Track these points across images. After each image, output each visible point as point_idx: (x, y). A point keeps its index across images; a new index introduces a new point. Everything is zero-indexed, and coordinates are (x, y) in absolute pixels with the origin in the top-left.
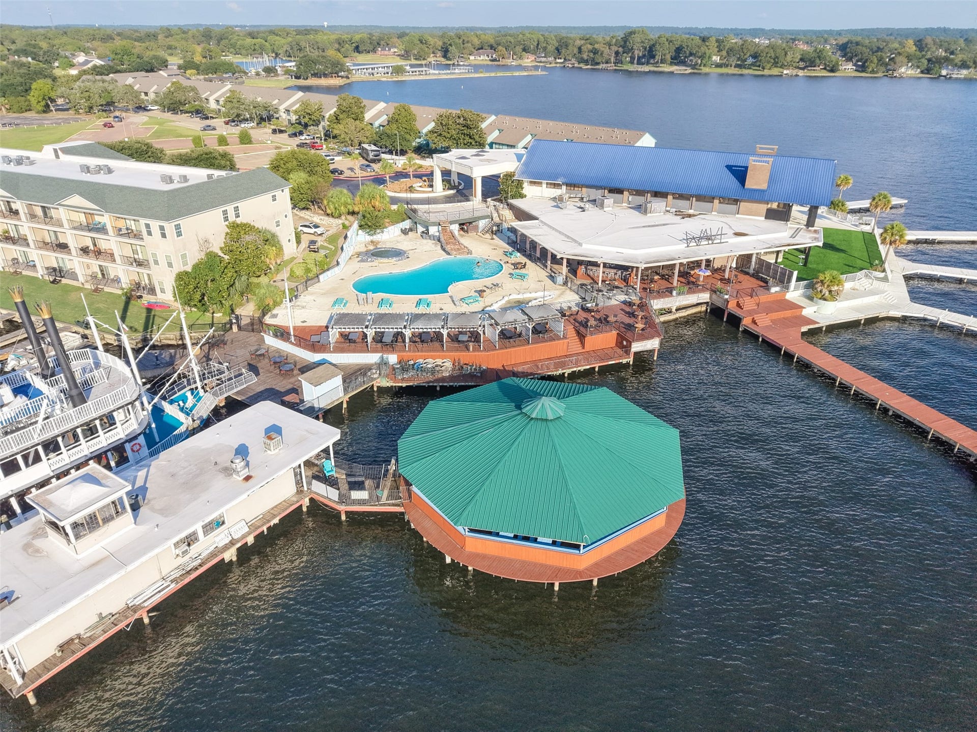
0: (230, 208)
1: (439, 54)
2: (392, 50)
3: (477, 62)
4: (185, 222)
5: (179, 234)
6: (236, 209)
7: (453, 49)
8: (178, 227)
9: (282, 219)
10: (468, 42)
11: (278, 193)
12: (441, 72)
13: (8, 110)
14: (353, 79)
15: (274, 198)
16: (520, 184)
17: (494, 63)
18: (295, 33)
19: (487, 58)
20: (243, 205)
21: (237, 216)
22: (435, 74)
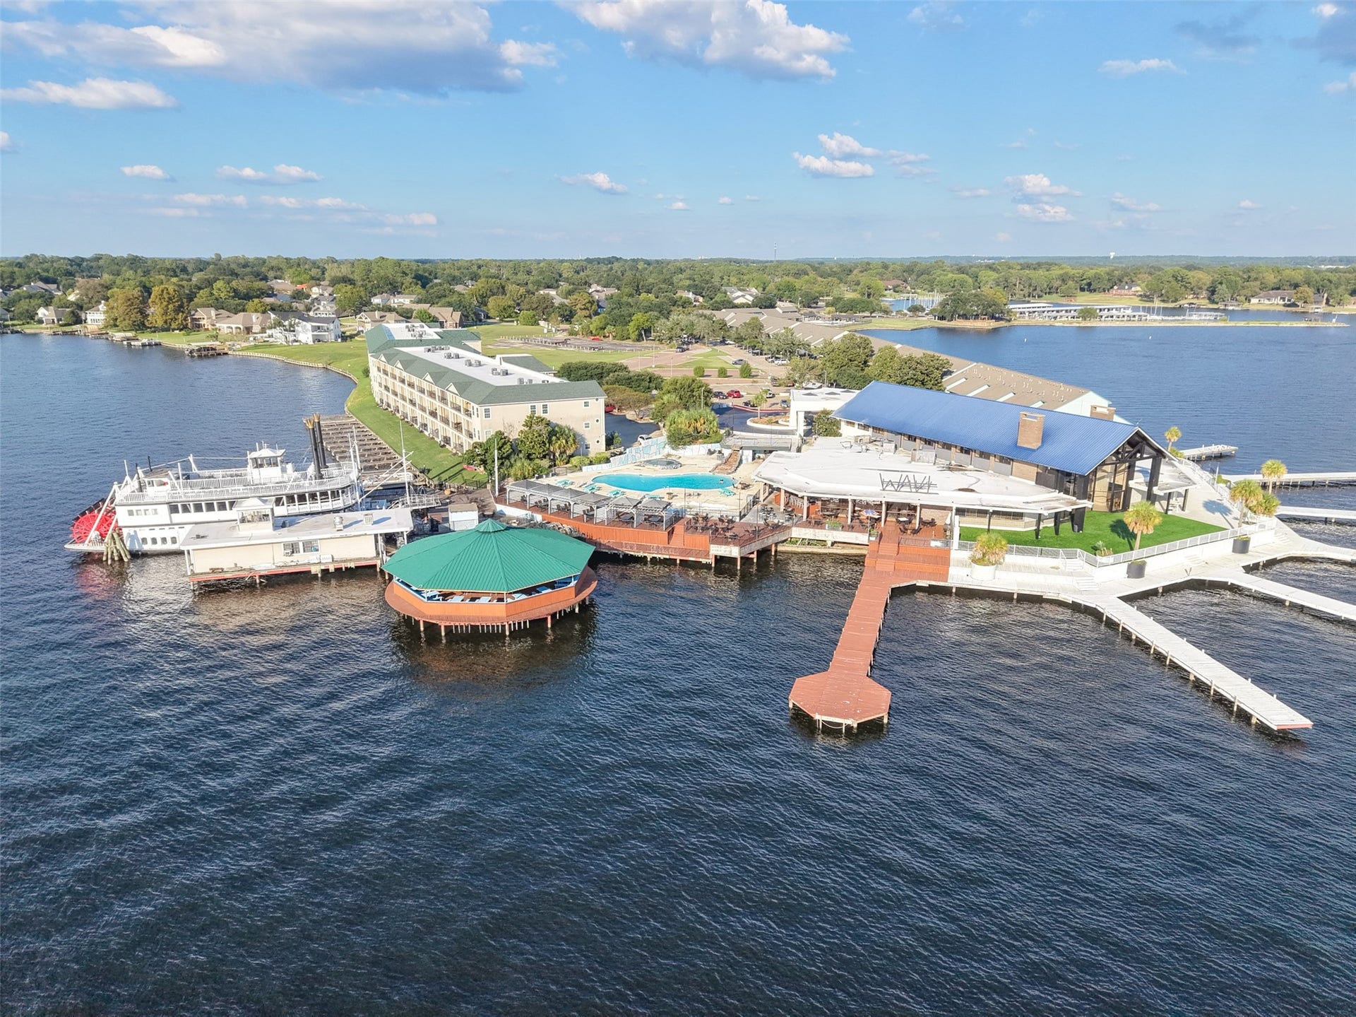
0: (539, 406)
1: (1204, 294)
2: (1133, 289)
3: (1261, 307)
4: (494, 409)
5: (487, 416)
6: (545, 407)
7: (1222, 289)
8: (487, 411)
9: (592, 423)
10: (1256, 279)
11: (592, 401)
12: (1166, 318)
13: (614, 337)
14: (1014, 323)
15: (586, 404)
16: (836, 424)
17: (1289, 309)
18: (1019, 267)
19: (1281, 302)
20: (552, 405)
21: (545, 412)
22: (1155, 321)
